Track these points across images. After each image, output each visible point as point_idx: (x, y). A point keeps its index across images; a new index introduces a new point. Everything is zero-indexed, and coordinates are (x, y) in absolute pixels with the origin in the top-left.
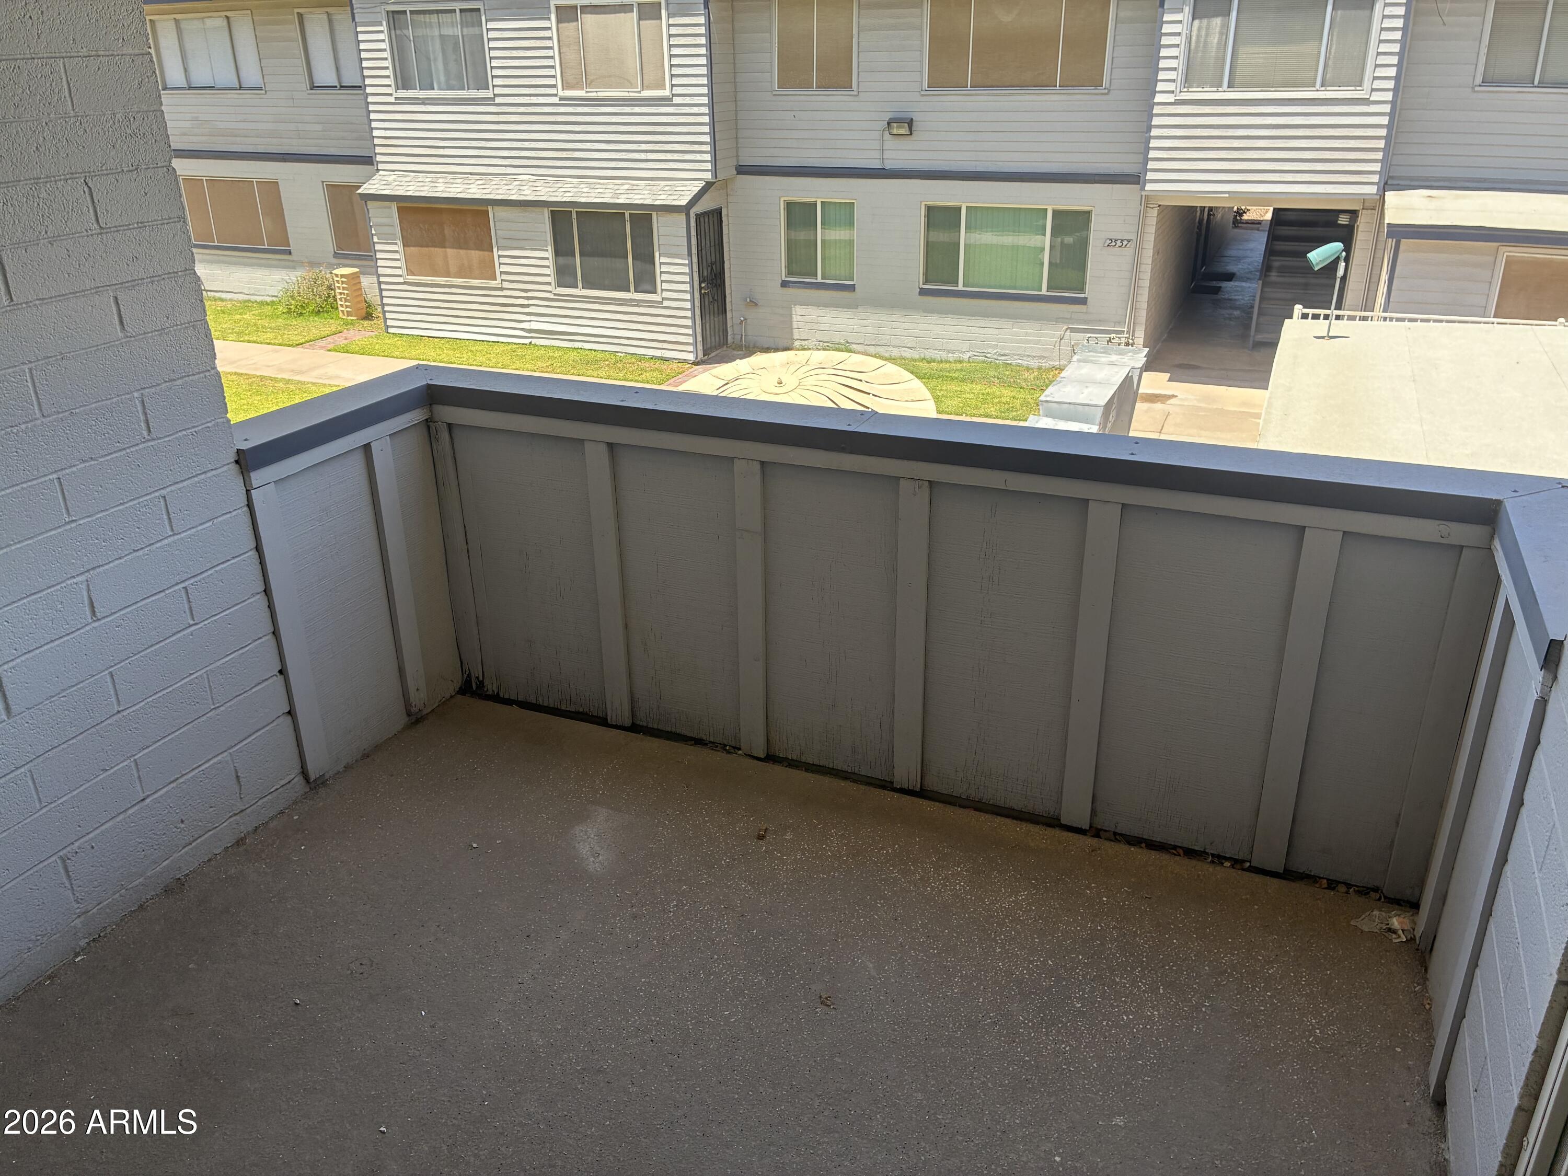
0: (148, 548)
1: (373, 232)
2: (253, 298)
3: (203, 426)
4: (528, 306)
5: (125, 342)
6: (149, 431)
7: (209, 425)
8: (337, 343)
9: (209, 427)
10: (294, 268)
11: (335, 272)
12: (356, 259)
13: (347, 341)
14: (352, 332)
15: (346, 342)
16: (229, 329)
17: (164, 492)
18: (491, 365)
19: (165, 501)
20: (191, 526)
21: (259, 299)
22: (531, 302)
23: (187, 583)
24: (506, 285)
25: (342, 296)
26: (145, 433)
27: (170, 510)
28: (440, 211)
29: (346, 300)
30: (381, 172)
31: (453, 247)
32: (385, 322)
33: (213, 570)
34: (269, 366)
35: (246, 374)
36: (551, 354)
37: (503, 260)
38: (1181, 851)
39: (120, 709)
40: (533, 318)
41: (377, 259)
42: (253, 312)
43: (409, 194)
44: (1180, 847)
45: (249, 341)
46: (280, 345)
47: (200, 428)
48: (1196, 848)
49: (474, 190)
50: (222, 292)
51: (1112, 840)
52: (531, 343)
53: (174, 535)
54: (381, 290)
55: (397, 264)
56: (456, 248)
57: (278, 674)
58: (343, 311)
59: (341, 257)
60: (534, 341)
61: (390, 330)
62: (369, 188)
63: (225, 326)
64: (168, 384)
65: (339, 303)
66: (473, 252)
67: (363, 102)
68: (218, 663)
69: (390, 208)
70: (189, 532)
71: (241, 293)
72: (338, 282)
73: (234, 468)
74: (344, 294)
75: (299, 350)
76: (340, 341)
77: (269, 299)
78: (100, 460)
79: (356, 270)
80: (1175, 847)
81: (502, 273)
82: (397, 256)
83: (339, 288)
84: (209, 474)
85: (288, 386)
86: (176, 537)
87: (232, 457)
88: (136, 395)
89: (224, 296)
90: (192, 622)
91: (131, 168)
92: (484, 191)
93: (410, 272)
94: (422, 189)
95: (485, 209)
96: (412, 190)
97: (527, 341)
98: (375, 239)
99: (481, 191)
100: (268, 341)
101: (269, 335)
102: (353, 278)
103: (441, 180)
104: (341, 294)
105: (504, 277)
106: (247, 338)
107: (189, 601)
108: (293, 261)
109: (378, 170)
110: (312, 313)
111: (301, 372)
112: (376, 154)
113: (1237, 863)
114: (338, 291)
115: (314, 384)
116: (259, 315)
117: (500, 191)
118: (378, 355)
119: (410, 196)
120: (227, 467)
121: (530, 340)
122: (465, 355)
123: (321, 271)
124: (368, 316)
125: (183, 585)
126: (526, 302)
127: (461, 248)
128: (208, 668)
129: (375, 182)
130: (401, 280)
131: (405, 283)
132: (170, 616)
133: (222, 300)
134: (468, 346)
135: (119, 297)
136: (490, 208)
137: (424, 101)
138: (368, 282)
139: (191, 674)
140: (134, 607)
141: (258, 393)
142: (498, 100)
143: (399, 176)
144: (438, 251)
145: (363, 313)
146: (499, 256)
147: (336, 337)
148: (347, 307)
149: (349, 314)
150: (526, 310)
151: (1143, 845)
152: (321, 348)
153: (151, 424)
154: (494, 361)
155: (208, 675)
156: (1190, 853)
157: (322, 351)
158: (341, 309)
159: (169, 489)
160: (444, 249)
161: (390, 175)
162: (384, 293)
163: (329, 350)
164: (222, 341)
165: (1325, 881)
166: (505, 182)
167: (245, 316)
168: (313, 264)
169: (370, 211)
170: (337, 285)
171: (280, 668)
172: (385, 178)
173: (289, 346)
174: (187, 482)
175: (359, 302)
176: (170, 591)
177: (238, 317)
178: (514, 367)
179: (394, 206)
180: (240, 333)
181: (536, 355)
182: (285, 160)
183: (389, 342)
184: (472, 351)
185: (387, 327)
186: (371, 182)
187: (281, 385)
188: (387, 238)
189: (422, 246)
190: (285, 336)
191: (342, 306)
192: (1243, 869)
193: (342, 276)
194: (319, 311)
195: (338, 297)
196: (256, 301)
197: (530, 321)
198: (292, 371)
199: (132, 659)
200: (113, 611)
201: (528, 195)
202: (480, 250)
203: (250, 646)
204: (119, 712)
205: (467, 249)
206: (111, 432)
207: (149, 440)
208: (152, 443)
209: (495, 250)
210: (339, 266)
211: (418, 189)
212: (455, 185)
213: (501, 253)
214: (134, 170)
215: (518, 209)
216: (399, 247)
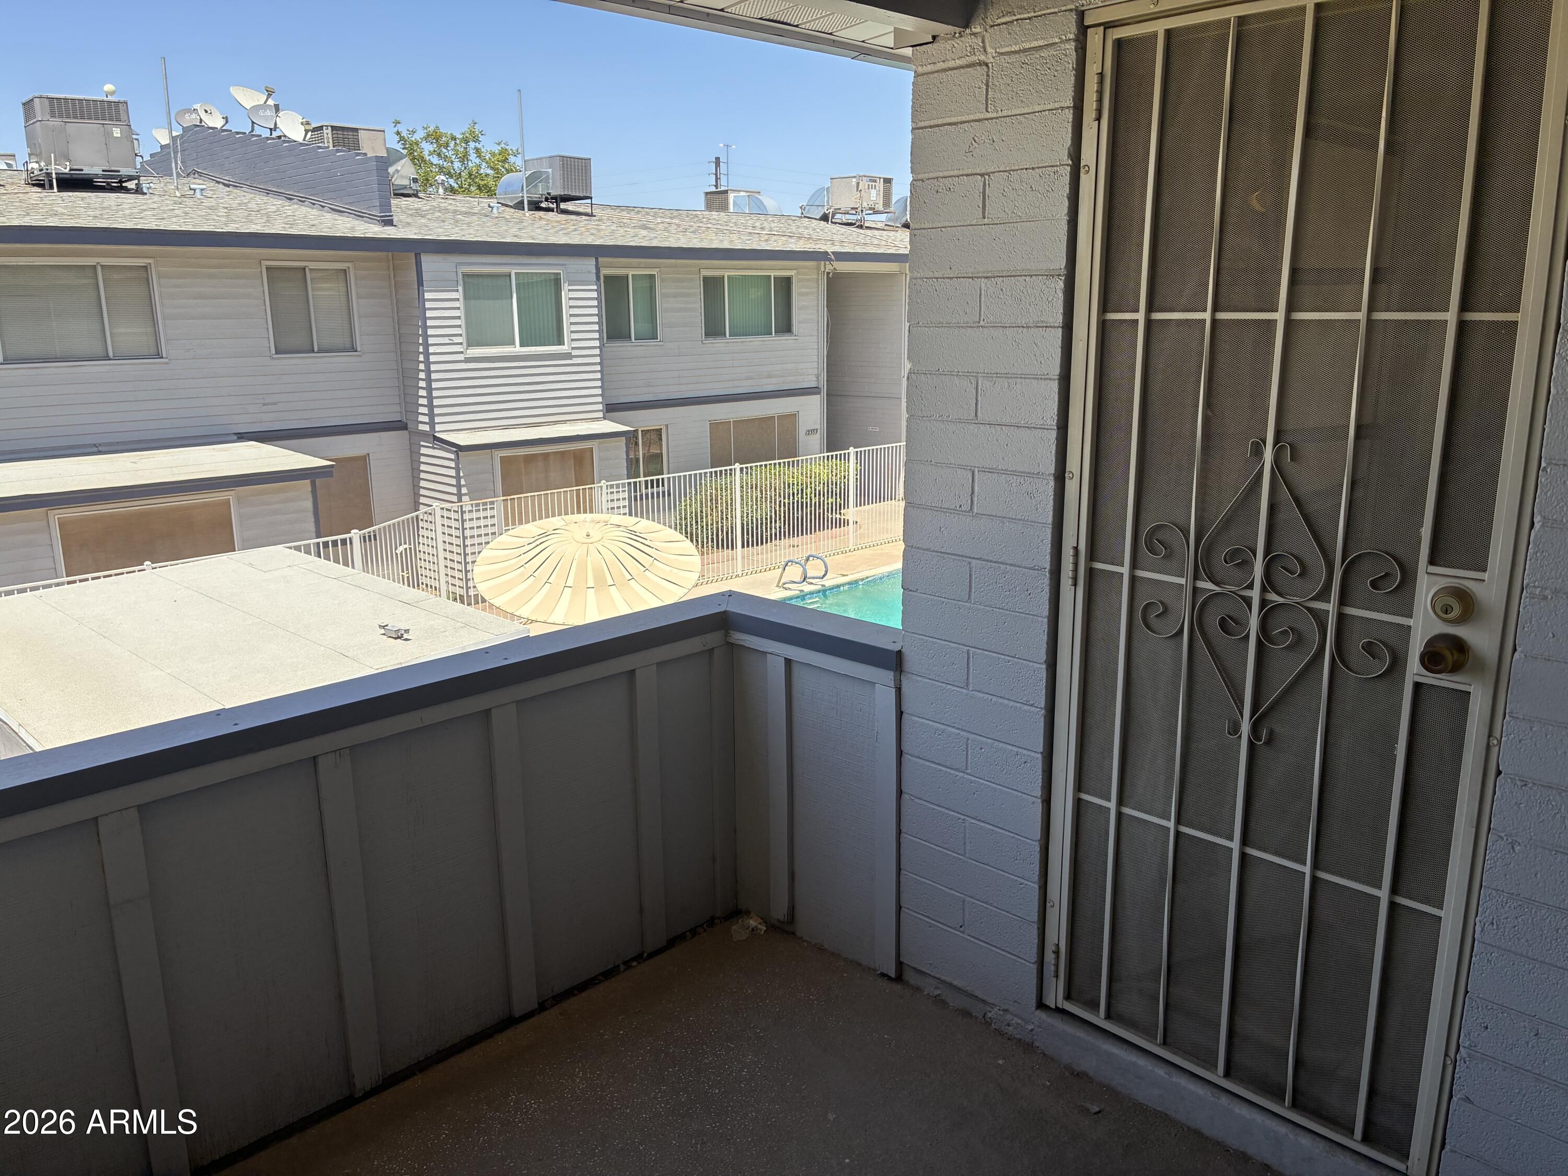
38: (601, 978)
44: (598, 975)
48: (609, 967)
51: (556, 1005)
80: (595, 978)
113: (639, 958)
151: (576, 992)
156: (608, 974)
165: (688, 933)
192: (645, 960)
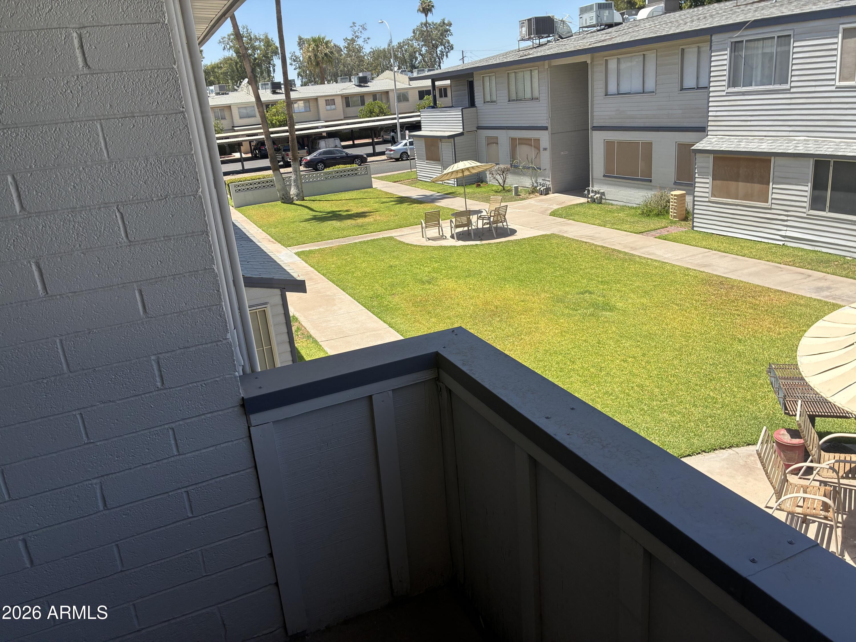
0: (156, 463)
1: (696, 171)
2: (627, 204)
3: (212, 380)
4: (787, 221)
5: (146, 322)
6: (163, 383)
7: (217, 379)
8: (662, 234)
9: (217, 381)
10: (651, 190)
11: (672, 193)
12: (685, 186)
13: (668, 233)
14: (673, 228)
15: (666, 233)
16: (609, 221)
17: (173, 425)
18: (751, 256)
19: (174, 431)
20: (195, 449)
21: (630, 205)
22: (789, 218)
23: (189, 489)
24: (774, 206)
25: (673, 207)
26: (159, 384)
27: (177, 438)
28: (739, 159)
29: (674, 209)
30: (709, 137)
31: (743, 181)
32: (693, 223)
33: (214, 480)
34: (620, 244)
35: (607, 247)
36: (796, 253)
37: (774, 191)
39: (123, 570)
40: (788, 229)
41: (695, 187)
42: (625, 213)
43: (721, 149)
45: (616, 229)
46: (631, 232)
47: (209, 381)
49: (765, 147)
50: (613, 200)
52: (784, 244)
53: (179, 455)
54: (694, 205)
55: (707, 190)
56: (746, 182)
57: (267, 556)
58: (671, 215)
59: (677, 185)
60: (786, 243)
61: (695, 229)
62: (699, 146)
63: (607, 219)
64: (183, 350)
65: (671, 210)
66: (756, 185)
67: (707, 96)
68: (212, 545)
69: (709, 157)
70: (194, 453)
71: (622, 201)
72: (672, 198)
73: (238, 410)
74: (674, 205)
75: (640, 236)
76: (664, 232)
77: (635, 206)
78: (118, 402)
79: (684, 192)
81: (772, 199)
82: (707, 186)
83: (672, 202)
84: (215, 414)
85: (625, 256)
86: (181, 457)
87: (236, 401)
88: (153, 358)
89: (613, 202)
90: (190, 515)
91: (161, 198)
92: (771, 147)
93: (713, 195)
94: (731, 146)
95: (769, 158)
96: (724, 147)
97: (781, 243)
98: (697, 176)
99: (769, 147)
100: (625, 229)
101: (627, 226)
102: (681, 197)
103: (744, 141)
104: (672, 205)
105: (774, 201)
106: (615, 227)
107: (190, 501)
108: (651, 186)
109: (707, 135)
110: (655, 215)
111: (635, 249)
112: (708, 126)
114: (671, 203)
115: (639, 257)
116: (627, 214)
117: (782, 147)
118: (682, 243)
119: (722, 150)
120: (232, 409)
121: (783, 242)
122: (736, 248)
123: (665, 192)
124: (686, 219)
125: (185, 489)
126: (786, 218)
127: (748, 182)
128: (202, 548)
129: (704, 142)
130: (707, 200)
131: (709, 202)
132: (171, 510)
133: (612, 205)
134: (741, 242)
135: (142, 290)
136: (772, 159)
137: (744, 94)
138: (689, 199)
139: (186, 551)
140: (140, 502)
141: (608, 259)
142: (792, 90)
143: (719, 139)
144: (734, 183)
145: (683, 217)
146: (773, 188)
147: (662, 230)
148: (674, 213)
149: (675, 217)
150: (785, 223)
152: (652, 235)
153: (164, 378)
154: (754, 254)
155: (202, 552)
157: (652, 238)
158: (671, 214)
159: (177, 423)
160: (737, 183)
161: (714, 138)
162: (696, 207)
163: (656, 238)
164: (603, 227)
166: (787, 141)
167: (619, 215)
168: (662, 188)
169: (697, 159)
170: (671, 200)
171: (270, 552)
172: (710, 140)
173: (635, 233)
174: (194, 419)
175: (682, 211)
176: (172, 493)
177: (616, 214)
178: (766, 259)
179: (712, 156)
180: (613, 224)
181: (785, 253)
182: (658, 131)
183: (692, 235)
184: (741, 246)
185: (693, 226)
186: (701, 142)
187: (622, 256)
188: (703, 175)
189: (724, 180)
190: (636, 227)
191: (672, 212)
193: (675, 195)
194: (659, 214)
195: (671, 207)
196: (629, 207)
197: (786, 230)
198: (631, 248)
199: (136, 537)
200: (121, 504)
201: (801, 150)
202: (761, 184)
203: (243, 535)
204: (121, 571)
205: (752, 182)
206: (128, 383)
207: (161, 389)
208: (165, 391)
209: (771, 184)
210: (675, 189)
211: (729, 146)
212: (752, 144)
213: (774, 186)
214: (163, 199)
215: (792, 159)
216: (709, 180)
